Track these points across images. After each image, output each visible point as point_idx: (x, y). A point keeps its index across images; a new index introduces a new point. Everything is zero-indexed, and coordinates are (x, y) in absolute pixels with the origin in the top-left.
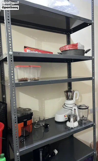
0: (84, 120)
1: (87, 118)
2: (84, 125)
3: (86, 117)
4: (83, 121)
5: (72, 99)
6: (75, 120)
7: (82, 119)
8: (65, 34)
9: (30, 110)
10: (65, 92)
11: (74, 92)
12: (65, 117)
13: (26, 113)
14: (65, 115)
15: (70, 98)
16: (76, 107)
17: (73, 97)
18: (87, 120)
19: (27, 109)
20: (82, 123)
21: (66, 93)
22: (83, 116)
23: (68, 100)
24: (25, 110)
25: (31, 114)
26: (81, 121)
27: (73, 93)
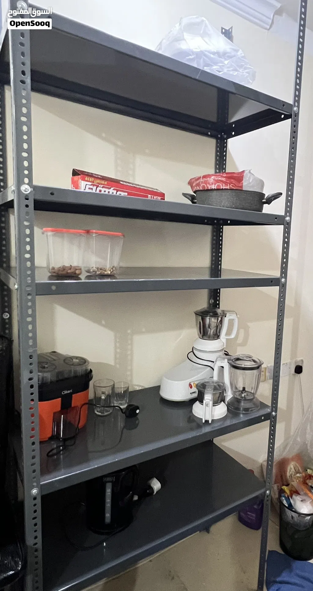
0: (245, 399)
1: (253, 394)
2: (243, 414)
3: (252, 392)
4: (242, 404)
5: (217, 336)
6: (219, 399)
7: (239, 397)
8: (211, 136)
9: (84, 361)
10: (197, 314)
11: (224, 315)
12: (191, 387)
13: (70, 371)
14: (192, 384)
15: (211, 332)
16: (226, 360)
17: (219, 332)
18: (254, 400)
19: (77, 358)
20: (238, 409)
21: (200, 318)
22: (244, 389)
23: (205, 337)
24: (68, 360)
25: (88, 375)
26: (236, 403)
27: (221, 318)
